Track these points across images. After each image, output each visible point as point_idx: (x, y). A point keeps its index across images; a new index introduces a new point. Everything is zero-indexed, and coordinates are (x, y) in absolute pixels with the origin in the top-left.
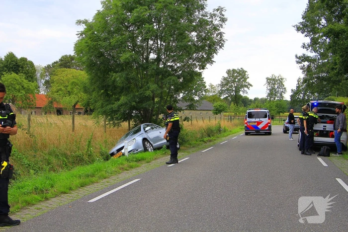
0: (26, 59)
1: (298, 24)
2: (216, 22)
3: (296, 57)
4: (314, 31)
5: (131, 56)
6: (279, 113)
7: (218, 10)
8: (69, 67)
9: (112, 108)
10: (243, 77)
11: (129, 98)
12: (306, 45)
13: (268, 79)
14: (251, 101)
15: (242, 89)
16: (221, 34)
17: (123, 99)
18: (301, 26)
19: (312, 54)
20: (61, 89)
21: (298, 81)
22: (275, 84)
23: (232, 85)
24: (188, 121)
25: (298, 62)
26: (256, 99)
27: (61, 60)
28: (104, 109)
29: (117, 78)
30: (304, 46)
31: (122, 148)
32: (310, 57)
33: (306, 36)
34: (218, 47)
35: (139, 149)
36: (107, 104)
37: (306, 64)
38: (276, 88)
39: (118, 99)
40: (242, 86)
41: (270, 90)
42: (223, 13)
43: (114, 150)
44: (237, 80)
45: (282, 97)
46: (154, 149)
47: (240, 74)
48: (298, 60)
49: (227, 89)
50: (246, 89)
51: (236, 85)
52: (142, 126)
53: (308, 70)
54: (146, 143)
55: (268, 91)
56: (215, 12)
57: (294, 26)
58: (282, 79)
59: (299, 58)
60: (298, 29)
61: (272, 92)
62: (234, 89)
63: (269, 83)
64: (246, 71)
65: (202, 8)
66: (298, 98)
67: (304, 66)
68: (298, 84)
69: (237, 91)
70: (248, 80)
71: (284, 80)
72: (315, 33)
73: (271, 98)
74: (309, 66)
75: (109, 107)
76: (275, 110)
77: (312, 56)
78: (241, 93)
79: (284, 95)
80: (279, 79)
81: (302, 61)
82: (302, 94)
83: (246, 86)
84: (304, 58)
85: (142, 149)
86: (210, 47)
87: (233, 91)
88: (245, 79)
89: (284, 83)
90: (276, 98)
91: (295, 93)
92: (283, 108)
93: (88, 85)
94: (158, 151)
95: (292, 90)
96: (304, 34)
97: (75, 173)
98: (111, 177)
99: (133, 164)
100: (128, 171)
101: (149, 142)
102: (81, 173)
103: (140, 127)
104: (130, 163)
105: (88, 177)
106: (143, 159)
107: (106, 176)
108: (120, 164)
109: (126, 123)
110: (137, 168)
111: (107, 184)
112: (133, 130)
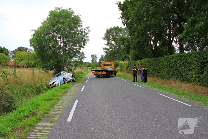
0: (5, 48)
2: (86, 32)
4: (108, 39)
5: (55, 44)
6: (96, 67)
7: (87, 27)
8: (21, 51)
11: (54, 61)
13: (91, 55)
14: (84, 63)
16: (88, 37)
17: (52, 61)
19: (108, 47)
20: (19, 59)
21: (101, 56)
22: (94, 57)
23: (79, 57)
24: (75, 70)
26: (86, 62)
27: (18, 48)
28: (42, 66)
29: (49, 52)
30: (105, 45)
31: (55, 82)
33: (106, 41)
34: (87, 41)
37: (106, 50)
39: (49, 62)
40: (83, 58)
41: (92, 59)
42: (89, 28)
43: (51, 83)
44: (81, 56)
45: (96, 61)
46: (68, 82)
47: (82, 54)
49: (78, 59)
50: (84, 59)
52: (62, 72)
53: (106, 52)
54: (64, 80)
56: (86, 28)
59: (104, 48)
60: (103, 39)
61: (93, 60)
63: (92, 57)
64: (84, 53)
65: (81, 26)
66: (101, 62)
69: (81, 59)
71: (97, 56)
72: (109, 40)
73: (92, 62)
74: (107, 51)
75: (45, 65)
78: (82, 60)
79: (97, 61)
82: (102, 60)
84: (106, 49)
85: (63, 82)
86: (84, 41)
88: (84, 55)
91: (100, 60)
92: (97, 65)
93: (36, 56)
94: (69, 83)
97: (44, 98)
98: (61, 99)
99: (65, 90)
100: (66, 95)
101: (65, 79)
102: (47, 98)
103: (61, 73)
104: (63, 90)
105: (50, 100)
106: (67, 87)
107: (59, 99)
108: (60, 91)
109: (52, 71)
110: (68, 92)
111: (63, 104)
112: (58, 74)
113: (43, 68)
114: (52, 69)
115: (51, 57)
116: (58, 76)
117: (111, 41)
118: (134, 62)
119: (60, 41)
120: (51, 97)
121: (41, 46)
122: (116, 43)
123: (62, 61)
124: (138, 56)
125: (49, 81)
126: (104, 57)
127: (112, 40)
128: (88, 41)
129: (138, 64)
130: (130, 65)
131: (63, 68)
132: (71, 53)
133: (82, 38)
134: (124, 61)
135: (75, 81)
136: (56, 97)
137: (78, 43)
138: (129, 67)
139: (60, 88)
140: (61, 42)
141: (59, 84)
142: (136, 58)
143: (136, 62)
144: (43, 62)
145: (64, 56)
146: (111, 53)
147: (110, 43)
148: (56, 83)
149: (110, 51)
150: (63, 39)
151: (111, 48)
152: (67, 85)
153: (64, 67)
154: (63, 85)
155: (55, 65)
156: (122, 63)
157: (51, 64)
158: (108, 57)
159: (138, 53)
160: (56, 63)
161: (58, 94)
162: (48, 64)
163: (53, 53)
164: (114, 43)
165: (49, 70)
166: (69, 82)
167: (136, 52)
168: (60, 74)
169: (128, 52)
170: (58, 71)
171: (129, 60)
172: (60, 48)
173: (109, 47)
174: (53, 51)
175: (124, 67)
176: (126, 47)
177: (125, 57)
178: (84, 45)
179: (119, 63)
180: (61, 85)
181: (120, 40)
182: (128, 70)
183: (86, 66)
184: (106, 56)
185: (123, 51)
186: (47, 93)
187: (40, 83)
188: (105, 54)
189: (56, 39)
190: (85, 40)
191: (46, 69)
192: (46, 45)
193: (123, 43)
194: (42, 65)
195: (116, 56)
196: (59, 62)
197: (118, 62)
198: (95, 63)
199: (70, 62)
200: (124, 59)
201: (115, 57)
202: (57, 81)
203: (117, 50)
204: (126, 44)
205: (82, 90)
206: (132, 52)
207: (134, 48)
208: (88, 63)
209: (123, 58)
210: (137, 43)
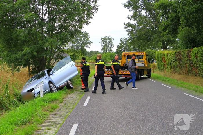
1: (126, 3)
3: (124, 24)
4: (135, 7)
5: (32, 16)
9: (16, 57)
10: (87, 37)
11: (31, 49)
12: (130, 16)
13: (102, 38)
14: (88, 53)
15: (86, 45)
17: (26, 50)
18: (127, 4)
19: (133, 22)
21: (121, 40)
22: (107, 42)
23: (79, 42)
25: (125, 28)
26: (91, 52)
28: (8, 58)
29: (22, 32)
30: (129, 18)
31: (33, 89)
32: (132, 24)
33: (130, 11)
35: (47, 90)
36: (12, 54)
37: (130, 28)
38: (107, 44)
39: (22, 51)
40: (86, 43)
41: (104, 46)
44: (82, 39)
45: (111, 50)
46: (57, 90)
47: (85, 36)
48: (125, 26)
49: (77, 45)
50: (88, 45)
51: (82, 42)
52: (46, 71)
53: (130, 33)
54: (51, 85)
55: (103, 46)
57: (123, 4)
58: (111, 39)
59: (126, 25)
60: (125, 6)
61: (105, 48)
62: (81, 45)
63: (103, 41)
64: (88, 34)
66: (121, 51)
67: (129, 30)
68: (121, 42)
69: (83, 46)
70: (89, 39)
71: (112, 39)
72: (137, 9)
73: (104, 50)
74: (132, 30)
75: (14, 56)
76: (109, 58)
77: (133, 24)
78: (85, 47)
80: (109, 39)
81: (128, 27)
82: (123, 48)
83: (89, 43)
84: (130, 25)
85: (48, 90)
87: (80, 46)
88: (88, 38)
89: (112, 41)
90: (107, 51)
91: (119, 48)
94: (61, 91)
95: (117, 46)
96: (129, 10)
97: (11, 120)
98: (45, 121)
99: (53, 105)
100: (54, 113)
101: (53, 84)
102: (16, 119)
103: (44, 72)
104: (49, 104)
105: (24, 123)
106: (55, 99)
107: (41, 121)
108: (42, 106)
109: (27, 69)
110: (59, 109)
111: (50, 131)
112: (39, 74)
113: (9, 62)
114: (27, 64)
115: (24, 42)
116: (39, 78)
117: (140, 10)
118: (186, 50)
119: (41, 10)
120: (25, 118)
121: (5, 20)
122: (150, 14)
123: (47, 48)
124: (197, 39)
125: (22, 87)
126: (127, 42)
127: (143, 9)
128: (96, 11)
129: (196, 56)
130: (178, 57)
131: (49, 62)
132: (64, 34)
133: (84, 5)
134: (165, 48)
135: (72, 88)
136: (35, 119)
137: (77, 15)
138: (176, 60)
139: (44, 101)
140: (44, 12)
141: (42, 94)
142: (191, 43)
143: (191, 52)
144: (10, 51)
145: (50, 40)
146: (141, 34)
147: (139, 14)
148: (35, 91)
149: (137, 31)
150: (48, 8)
151: (140, 23)
152: (56, 95)
153: (50, 60)
154: (49, 94)
155: (33, 57)
156: (162, 52)
157: (24, 55)
158: (134, 41)
159: (197, 33)
160: (35, 53)
161: (40, 111)
162: (20, 54)
163: (28, 33)
164: (145, 15)
165: (22, 67)
166: (60, 89)
167: (193, 32)
168: (43, 75)
169: (175, 32)
170: (38, 67)
171: (175, 48)
172: (42, 23)
173: (135, 22)
174: (29, 30)
175: (167, 62)
176: (171, 21)
177: (169, 40)
178: (89, 17)
179: (157, 53)
180: (44, 94)
181: (159, 8)
182: (174, 67)
183: (92, 60)
184: (130, 39)
185: (165, 29)
186: (17, 110)
187: (4, 90)
188: (128, 36)
189: (34, 7)
190: (90, 8)
191: (15, 65)
192: (15, 18)
193: (165, 15)
194: (7, 56)
195: (150, 40)
196: (40, 50)
197: (155, 52)
198: (110, 52)
199: (63, 52)
200: (167, 45)
201: (148, 40)
202: (37, 87)
203: (152, 28)
204: (172, 15)
205: (85, 104)
206: (182, 31)
207: (186, 23)
208: (96, 52)
209: (163, 43)
210: (194, 12)
